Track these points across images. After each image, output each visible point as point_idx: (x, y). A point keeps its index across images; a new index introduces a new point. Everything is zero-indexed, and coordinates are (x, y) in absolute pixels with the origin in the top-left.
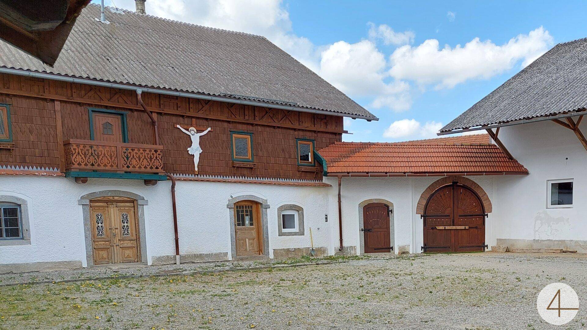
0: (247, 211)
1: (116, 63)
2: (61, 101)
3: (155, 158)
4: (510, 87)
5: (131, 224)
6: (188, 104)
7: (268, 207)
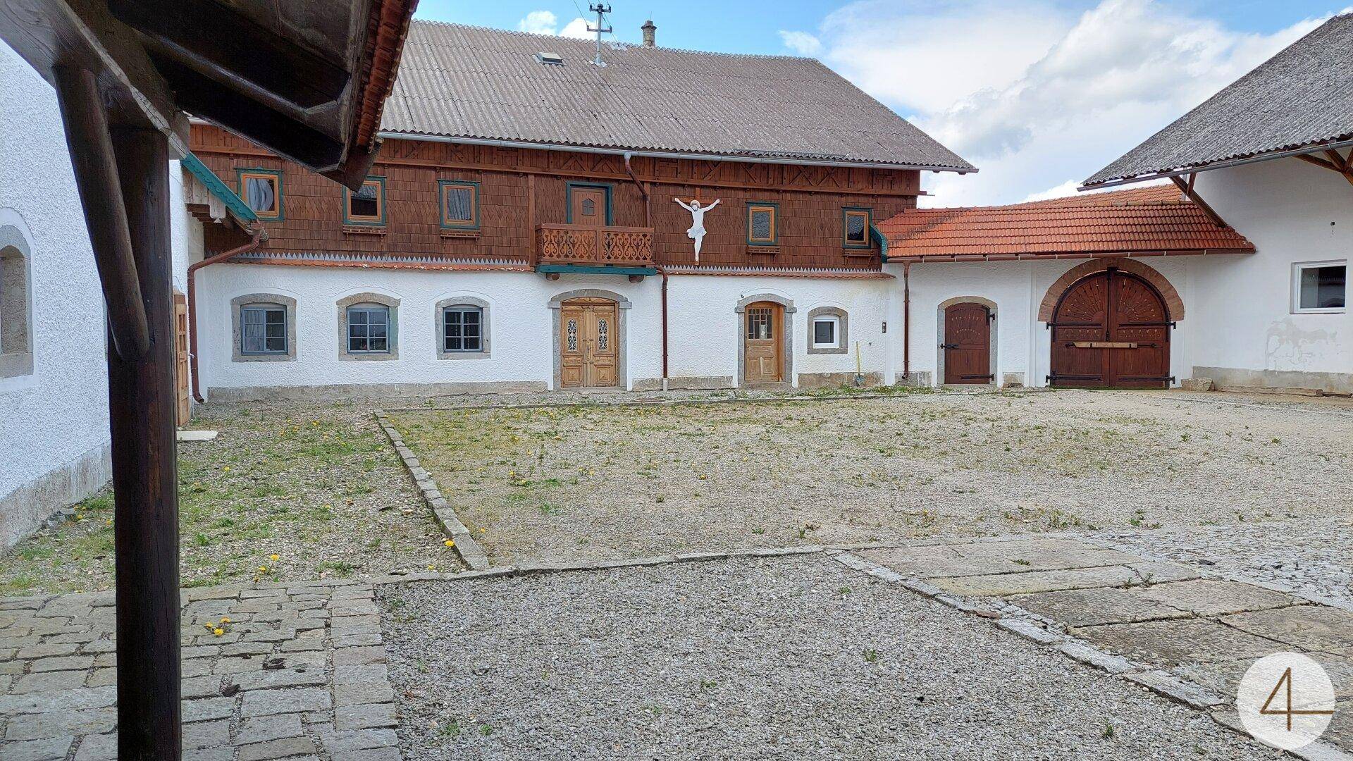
0: (763, 317)
1: (604, 120)
2: (536, 175)
3: (643, 245)
4: (1223, 102)
5: (610, 334)
6: (690, 169)
7: (794, 311)
